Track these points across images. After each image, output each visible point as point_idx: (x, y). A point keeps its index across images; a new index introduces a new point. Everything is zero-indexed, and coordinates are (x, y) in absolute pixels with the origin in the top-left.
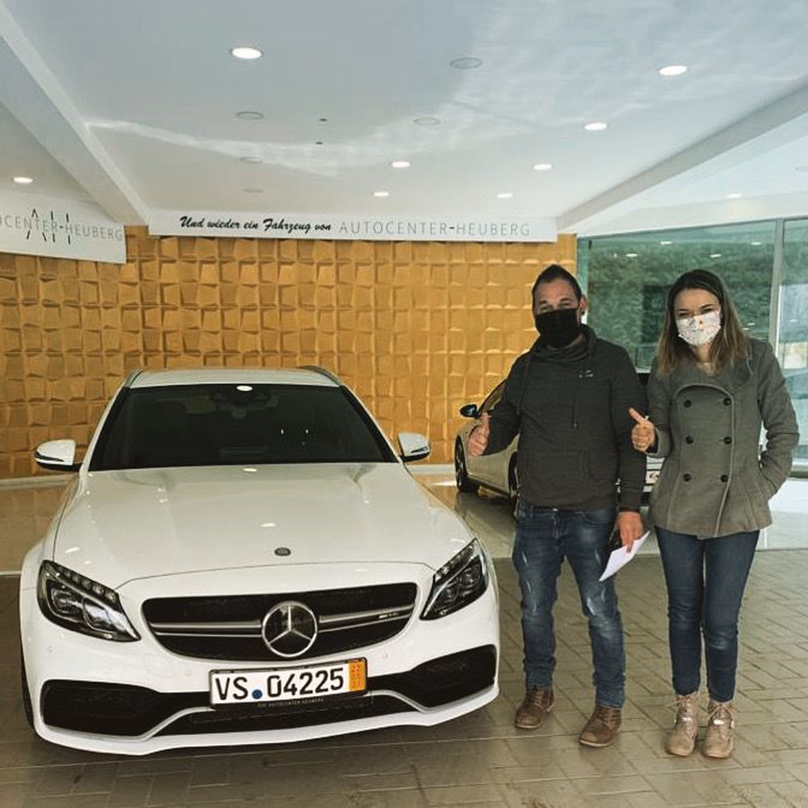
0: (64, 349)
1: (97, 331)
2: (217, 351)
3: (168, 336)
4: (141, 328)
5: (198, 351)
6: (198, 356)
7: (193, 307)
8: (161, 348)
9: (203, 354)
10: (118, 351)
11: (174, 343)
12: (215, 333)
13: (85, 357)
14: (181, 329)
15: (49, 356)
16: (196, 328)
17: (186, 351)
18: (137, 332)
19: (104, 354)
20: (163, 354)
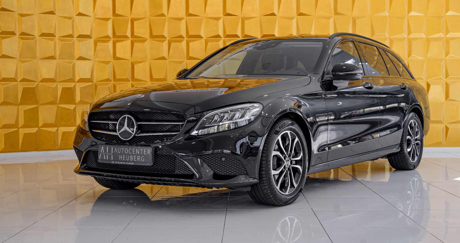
0: (36, 33)
1: (70, 18)
2: (181, 37)
3: (135, 22)
4: (111, 16)
5: (163, 37)
6: (163, 41)
8: (129, 34)
9: (168, 39)
10: (88, 37)
11: (141, 29)
12: (180, 19)
13: (57, 41)
14: (148, 16)
15: (22, 39)
16: (163, 15)
17: (152, 36)
18: (108, 19)
19: (75, 39)
20: (130, 39)
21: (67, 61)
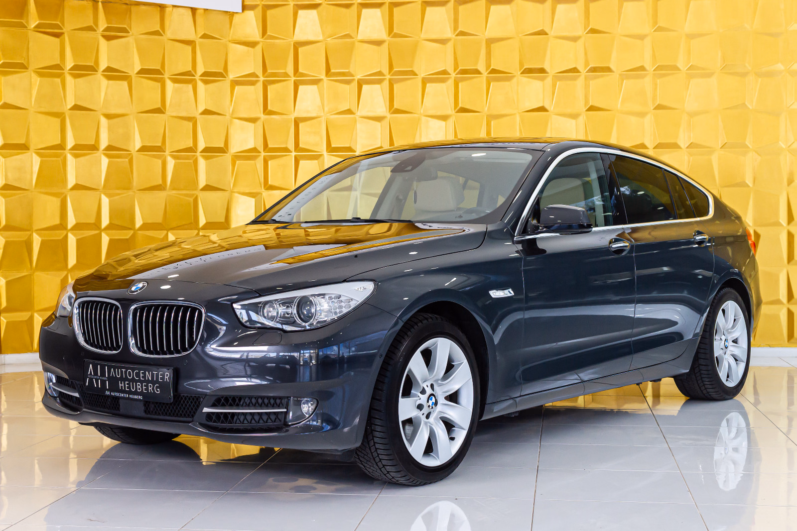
0: (134, 146)
1: (190, 119)
3: (301, 125)
4: (261, 115)
5: (349, 150)
7: (345, 78)
8: (291, 145)
10: (222, 150)
11: (312, 138)
12: (379, 119)
13: (169, 159)
14: (324, 114)
15: (108, 156)
16: (349, 112)
17: (329, 149)
18: (254, 120)
19: (198, 154)
20: (294, 154)
21: (184, 192)
